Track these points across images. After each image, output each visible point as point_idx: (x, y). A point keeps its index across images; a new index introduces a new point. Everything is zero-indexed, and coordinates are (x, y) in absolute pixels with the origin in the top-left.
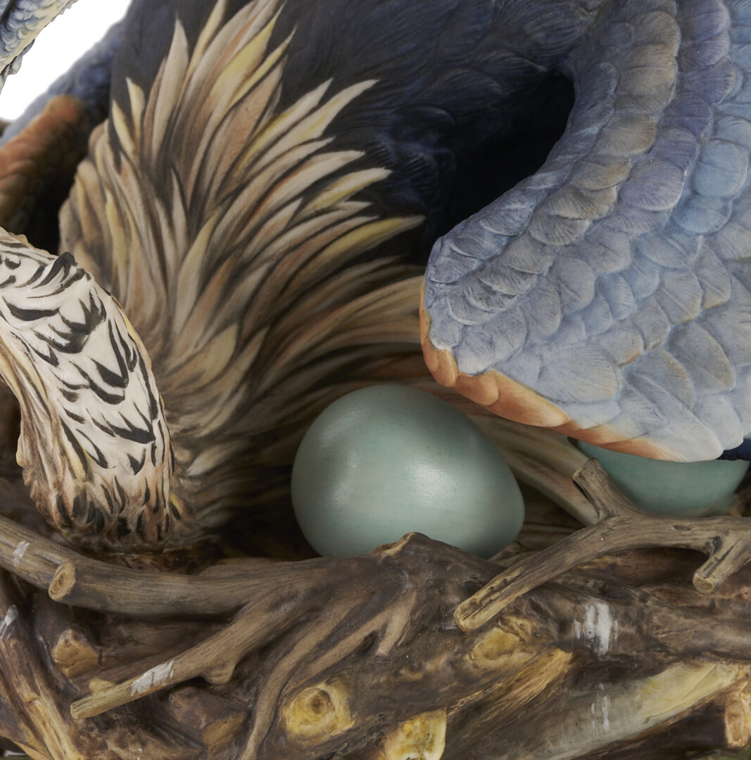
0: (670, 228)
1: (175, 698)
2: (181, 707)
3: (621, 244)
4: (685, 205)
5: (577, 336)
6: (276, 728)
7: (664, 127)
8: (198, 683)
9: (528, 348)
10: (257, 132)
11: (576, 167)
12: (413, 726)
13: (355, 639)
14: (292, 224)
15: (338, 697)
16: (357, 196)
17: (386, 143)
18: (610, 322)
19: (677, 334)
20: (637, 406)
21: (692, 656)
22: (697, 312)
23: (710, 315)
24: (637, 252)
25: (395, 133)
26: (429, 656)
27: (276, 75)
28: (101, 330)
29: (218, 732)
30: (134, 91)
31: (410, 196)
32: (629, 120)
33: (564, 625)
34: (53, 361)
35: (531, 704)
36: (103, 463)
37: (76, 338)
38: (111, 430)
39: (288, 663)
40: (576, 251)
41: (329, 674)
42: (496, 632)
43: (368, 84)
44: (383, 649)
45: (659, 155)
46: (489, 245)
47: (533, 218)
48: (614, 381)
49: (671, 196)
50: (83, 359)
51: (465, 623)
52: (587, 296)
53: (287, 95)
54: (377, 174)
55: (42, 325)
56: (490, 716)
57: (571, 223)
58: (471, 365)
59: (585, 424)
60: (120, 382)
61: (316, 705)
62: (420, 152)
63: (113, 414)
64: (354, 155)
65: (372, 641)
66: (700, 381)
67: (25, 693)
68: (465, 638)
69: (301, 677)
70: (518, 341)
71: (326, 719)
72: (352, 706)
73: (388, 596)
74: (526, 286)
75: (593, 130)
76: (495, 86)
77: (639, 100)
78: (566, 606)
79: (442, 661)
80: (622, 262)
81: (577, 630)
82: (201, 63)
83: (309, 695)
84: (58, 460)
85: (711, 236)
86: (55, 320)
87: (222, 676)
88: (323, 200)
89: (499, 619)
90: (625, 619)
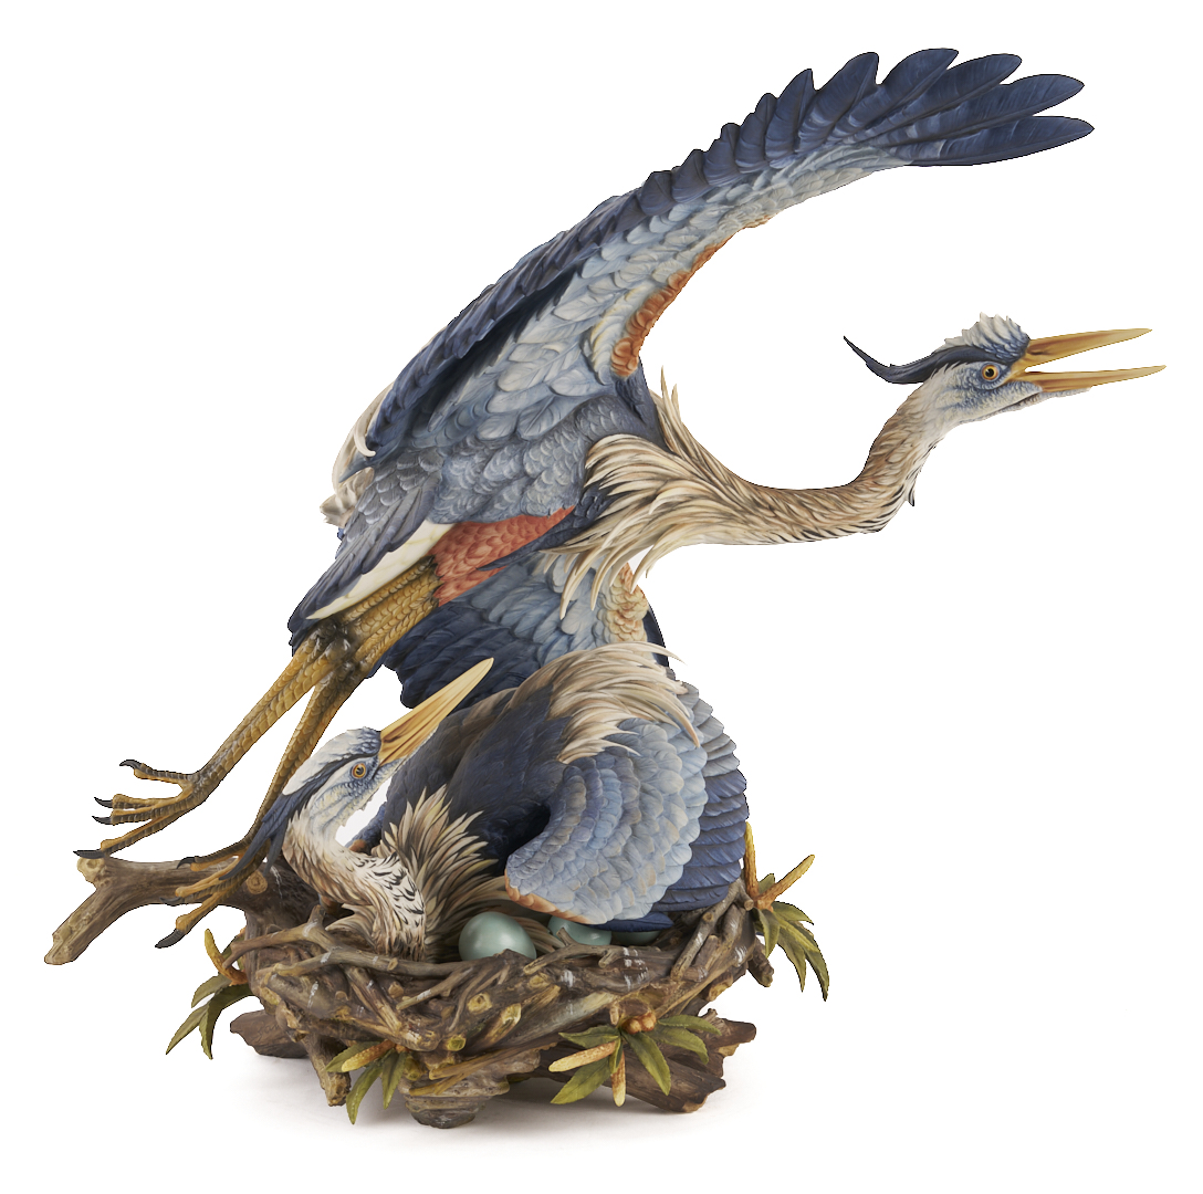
0: (588, 847)
1: (431, 1002)
2: (433, 1005)
3: (572, 852)
4: (592, 840)
5: (559, 881)
6: (465, 1009)
7: (583, 817)
8: (438, 997)
9: (543, 885)
10: (441, 832)
11: (555, 830)
12: (510, 1009)
13: (493, 978)
14: (455, 862)
15: (486, 997)
16: (476, 852)
17: (486, 833)
18: (569, 877)
19: (591, 881)
20: (579, 904)
21: (599, 989)
22: (598, 874)
23: (602, 874)
24: (577, 855)
25: (489, 830)
26: (516, 983)
27: (446, 814)
28: (405, 879)
29: (446, 1012)
30: (393, 826)
31: (494, 852)
32: (571, 815)
33: (558, 977)
34: (391, 888)
35: (546, 1007)
36: (407, 923)
37: (398, 881)
38: (410, 911)
39: (468, 990)
40: (557, 855)
41: (482, 991)
42: (537, 977)
43: (480, 813)
44: (500, 983)
45: (582, 825)
46: (528, 854)
47: (542, 846)
48: (572, 896)
49: (587, 837)
50: (401, 887)
51: (527, 972)
52: (562, 869)
53: (451, 820)
54: (484, 844)
55: (386, 877)
56: (533, 1010)
57: (555, 847)
58: (524, 892)
59: (562, 911)
60: (413, 894)
61: (479, 1001)
62: (497, 836)
63: (411, 905)
64: (475, 837)
65: (496, 981)
66: (599, 896)
67: (379, 1005)
68: (527, 977)
69: (473, 993)
70: (540, 883)
71: (483, 1004)
72: (491, 1000)
73: (501, 967)
74: (541, 866)
75: (560, 819)
76: (524, 811)
77: (574, 809)
78: (558, 971)
79: (520, 985)
80: (573, 858)
81: (562, 979)
82: (418, 813)
83: (476, 998)
84: (391, 923)
85: (601, 850)
86: (391, 875)
87: (447, 994)
88: (465, 853)
89: (537, 973)
90: (577, 976)
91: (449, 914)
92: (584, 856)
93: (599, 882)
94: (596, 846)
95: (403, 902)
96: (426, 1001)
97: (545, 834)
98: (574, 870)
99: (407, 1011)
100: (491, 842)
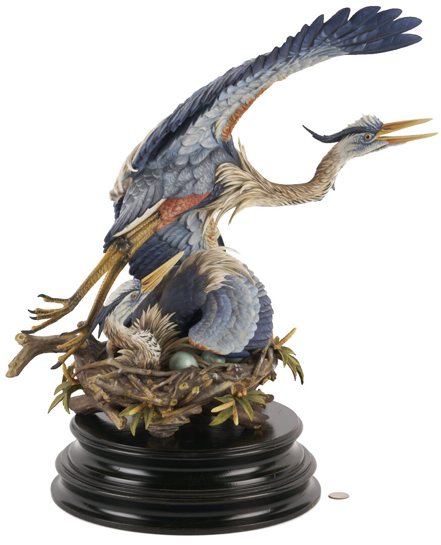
0: (220, 324)
1: (165, 387)
2: (166, 388)
3: (215, 327)
4: (222, 322)
6: (178, 389)
7: (217, 313)
8: (167, 384)
9: (205, 340)
10: (159, 321)
11: (207, 318)
12: (195, 388)
13: (187, 378)
14: (165, 333)
15: (186, 384)
16: (173, 328)
19: (223, 337)
20: (219, 347)
21: (227, 380)
22: (225, 335)
23: (227, 335)
24: (217, 327)
26: (197, 378)
27: (160, 314)
28: (153, 338)
29: (171, 390)
30: (137, 320)
32: (212, 313)
33: (212, 376)
34: (148, 342)
35: (207, 388)
36: (154, 356)
37: (150, 339)
39: (179, 381)
41: (184, 382)
42: (205, 376)
43: (174, 313)
44: (191, 378)
45: (218, 316)
46: (197, 328)
47: (203, 325)
49: (220, 321)
51: (201, 374)
52: (211, 333)
53: (163, 316)
54: (176, 325)
55: (146, 338)
56: (203, 389)
57: (208, 325)
58: (197, 343)
59: (212, 350)
60: (156, 344)
61: (183, 386)
64: (173, 323)
65: (189, 378)
66: (226, 344)
67: (144, 389)
68: (201, 376)
69: (180, 383)
70: (203, 339)
71: (185, 387)
72: (188, 385)
73: (190, 373)
74: (203, 332)
75: (208, 314)
77: (213, 310)
78: (212, 373)
79: (199, 379)
80: (215, 329)
81: (213, 376)
82: (148, 314)
83: (182, 384)
84: (148, 356)
85: (225, 326)
87: (171, 383)
89: (205, 374)
90: (219, 376)
91: (164, 353)
92: (220, 328)
93: (225, 338)
94: (223, 324)
95: (153, 347)
96: (162, 387)
97: (203, 320)
98: (216, 334)
99: (155, 391)
100: (179, 324)
